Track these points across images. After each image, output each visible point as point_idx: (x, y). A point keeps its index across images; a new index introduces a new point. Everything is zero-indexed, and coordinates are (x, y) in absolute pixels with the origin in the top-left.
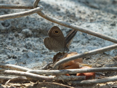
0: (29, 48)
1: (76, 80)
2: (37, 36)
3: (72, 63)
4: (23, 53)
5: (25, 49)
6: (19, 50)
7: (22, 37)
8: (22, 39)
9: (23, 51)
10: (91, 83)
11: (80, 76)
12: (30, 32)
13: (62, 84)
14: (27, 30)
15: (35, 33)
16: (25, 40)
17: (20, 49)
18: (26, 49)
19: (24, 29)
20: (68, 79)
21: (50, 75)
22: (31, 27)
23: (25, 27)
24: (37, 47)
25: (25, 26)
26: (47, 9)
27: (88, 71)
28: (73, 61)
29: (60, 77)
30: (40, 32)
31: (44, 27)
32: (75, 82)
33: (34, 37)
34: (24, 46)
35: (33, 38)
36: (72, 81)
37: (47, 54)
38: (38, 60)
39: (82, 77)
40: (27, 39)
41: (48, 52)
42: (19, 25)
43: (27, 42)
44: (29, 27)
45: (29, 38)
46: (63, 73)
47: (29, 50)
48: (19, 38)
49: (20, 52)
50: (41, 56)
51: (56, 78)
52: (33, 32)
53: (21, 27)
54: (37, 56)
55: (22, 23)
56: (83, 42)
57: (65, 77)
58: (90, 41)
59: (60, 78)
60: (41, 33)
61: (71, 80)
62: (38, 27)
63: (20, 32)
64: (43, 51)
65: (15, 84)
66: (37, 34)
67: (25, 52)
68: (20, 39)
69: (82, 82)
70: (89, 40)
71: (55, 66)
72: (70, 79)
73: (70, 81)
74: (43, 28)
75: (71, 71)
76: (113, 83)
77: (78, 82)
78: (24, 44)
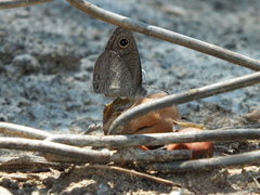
0: (34, 99)
1: (167, 161)
2: (49, 72)
3: (154, 119)
4: (19, 110)
5: (24, 100)
6: (9, 103)
7: (14, 74)
8: (15, 78)
9: (20, 105)
10: (208, 166)
11: (177, 151)
12: (35, 62)
13: (133, 171)
14: (28, 57)
15: (46, 65)
16: (21, 80)
17: (13, 100)
18: (28, 101)
19: (19, 54)
20: (147, 158)
21: (104, 147)
22: (36, 50)
23: (20, 51)
24: (52, 96)
25: (22, 48)
26: (67, 15)
27: (197, 139)
28: (157, 116)
29: (128, 154)
30: (58, 63)
31: (68, 49)
32: (166, 166)
33: (44, 74)
34: (21, 95)
35: (41, 76)
36: (158, 162)
37: (79, 112)
38: (59, 125)
39: (183, 152)
40: (27, 78)
41: (79, 106)
42: (7, 45)
43: (28, 85)
44: (31, 51)
45: (32, 77)
46: (136, 143)
47: (33, 103)
48: (6, 76)
49: (12, 107)
50: (65, 117)
51: (118, 157)
52: (40, 62)
53: (11, 50)
54: (55, 117)
55: (15, 41)
56: (164, 84)
57: (140, 153)
58: (181, 81)
59: (127, 157)
60: (61, 65)
61: (156, 161)
62: (52, 50)
63: (9, 63)
64: (69, 104)
65: (13, 175)
66: (51, 66)
67: (25, 108)
68: (10, 80)
69: (184, 164)
70: (179, 78)
71: (116, 126)
72: (152, 158)
73: (152, 162)
74: (65, 52)
75: (155, 139)
76: (258, 169)
77: (175, 166)
78: (21, 90)
